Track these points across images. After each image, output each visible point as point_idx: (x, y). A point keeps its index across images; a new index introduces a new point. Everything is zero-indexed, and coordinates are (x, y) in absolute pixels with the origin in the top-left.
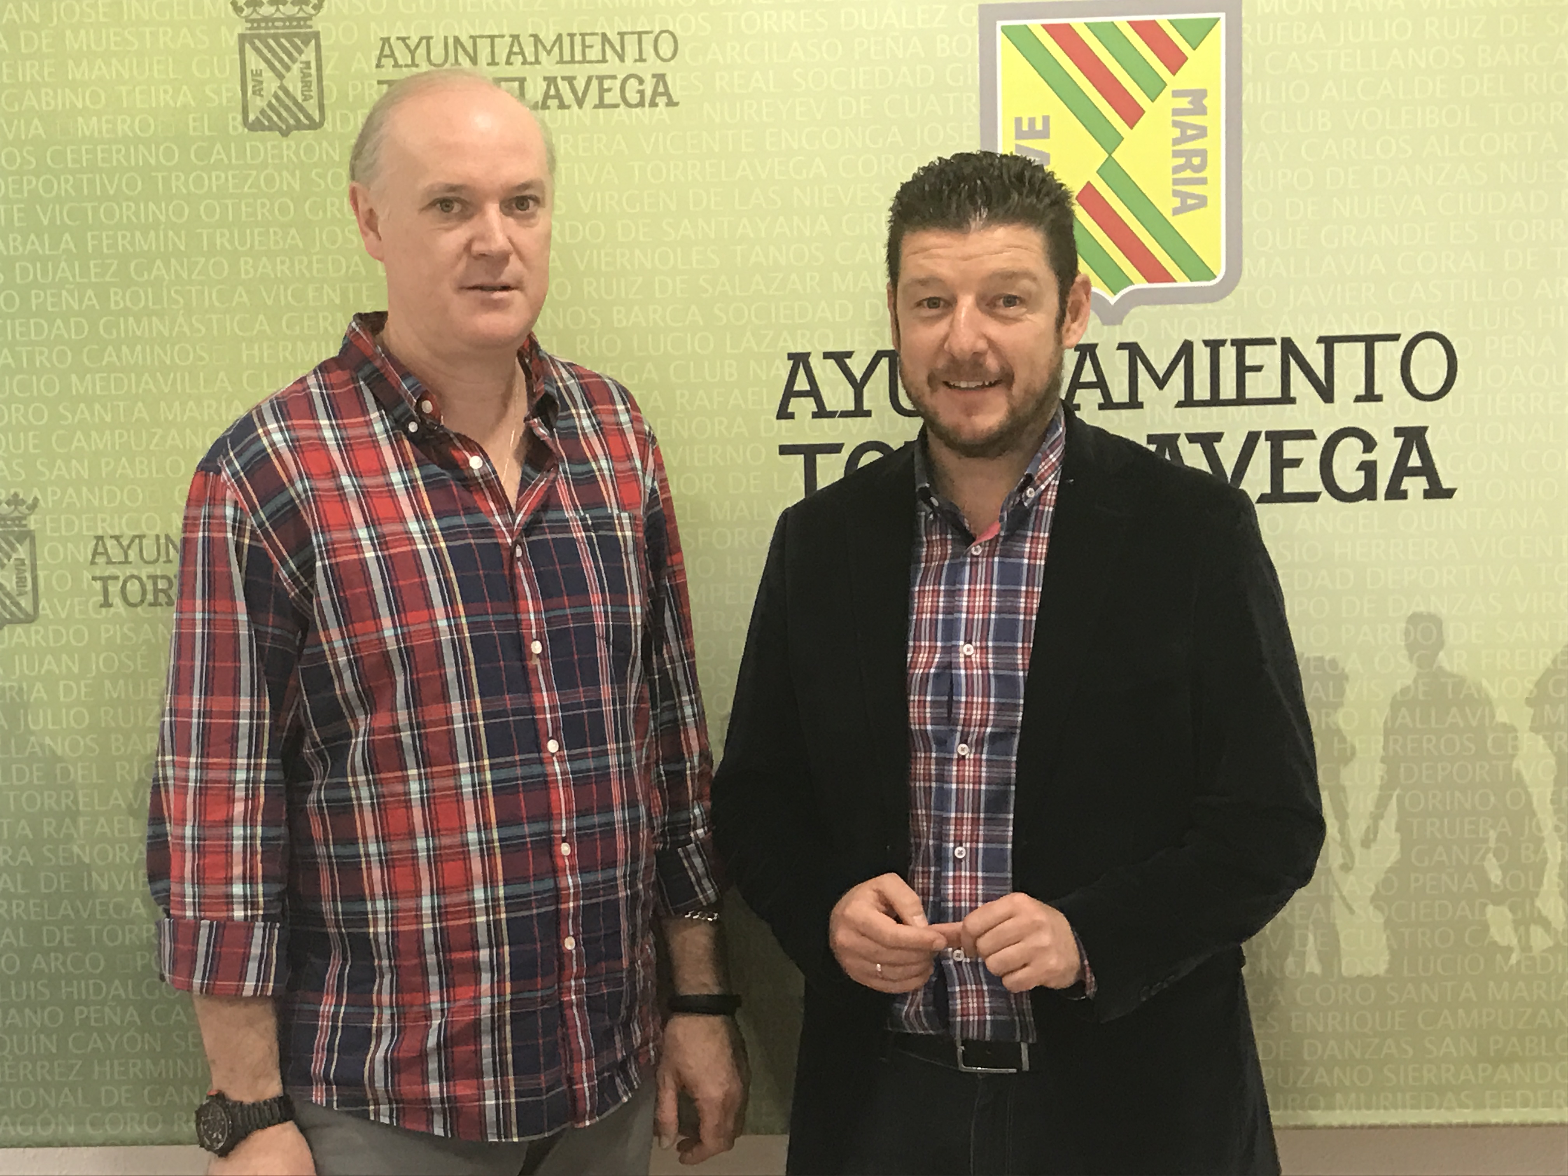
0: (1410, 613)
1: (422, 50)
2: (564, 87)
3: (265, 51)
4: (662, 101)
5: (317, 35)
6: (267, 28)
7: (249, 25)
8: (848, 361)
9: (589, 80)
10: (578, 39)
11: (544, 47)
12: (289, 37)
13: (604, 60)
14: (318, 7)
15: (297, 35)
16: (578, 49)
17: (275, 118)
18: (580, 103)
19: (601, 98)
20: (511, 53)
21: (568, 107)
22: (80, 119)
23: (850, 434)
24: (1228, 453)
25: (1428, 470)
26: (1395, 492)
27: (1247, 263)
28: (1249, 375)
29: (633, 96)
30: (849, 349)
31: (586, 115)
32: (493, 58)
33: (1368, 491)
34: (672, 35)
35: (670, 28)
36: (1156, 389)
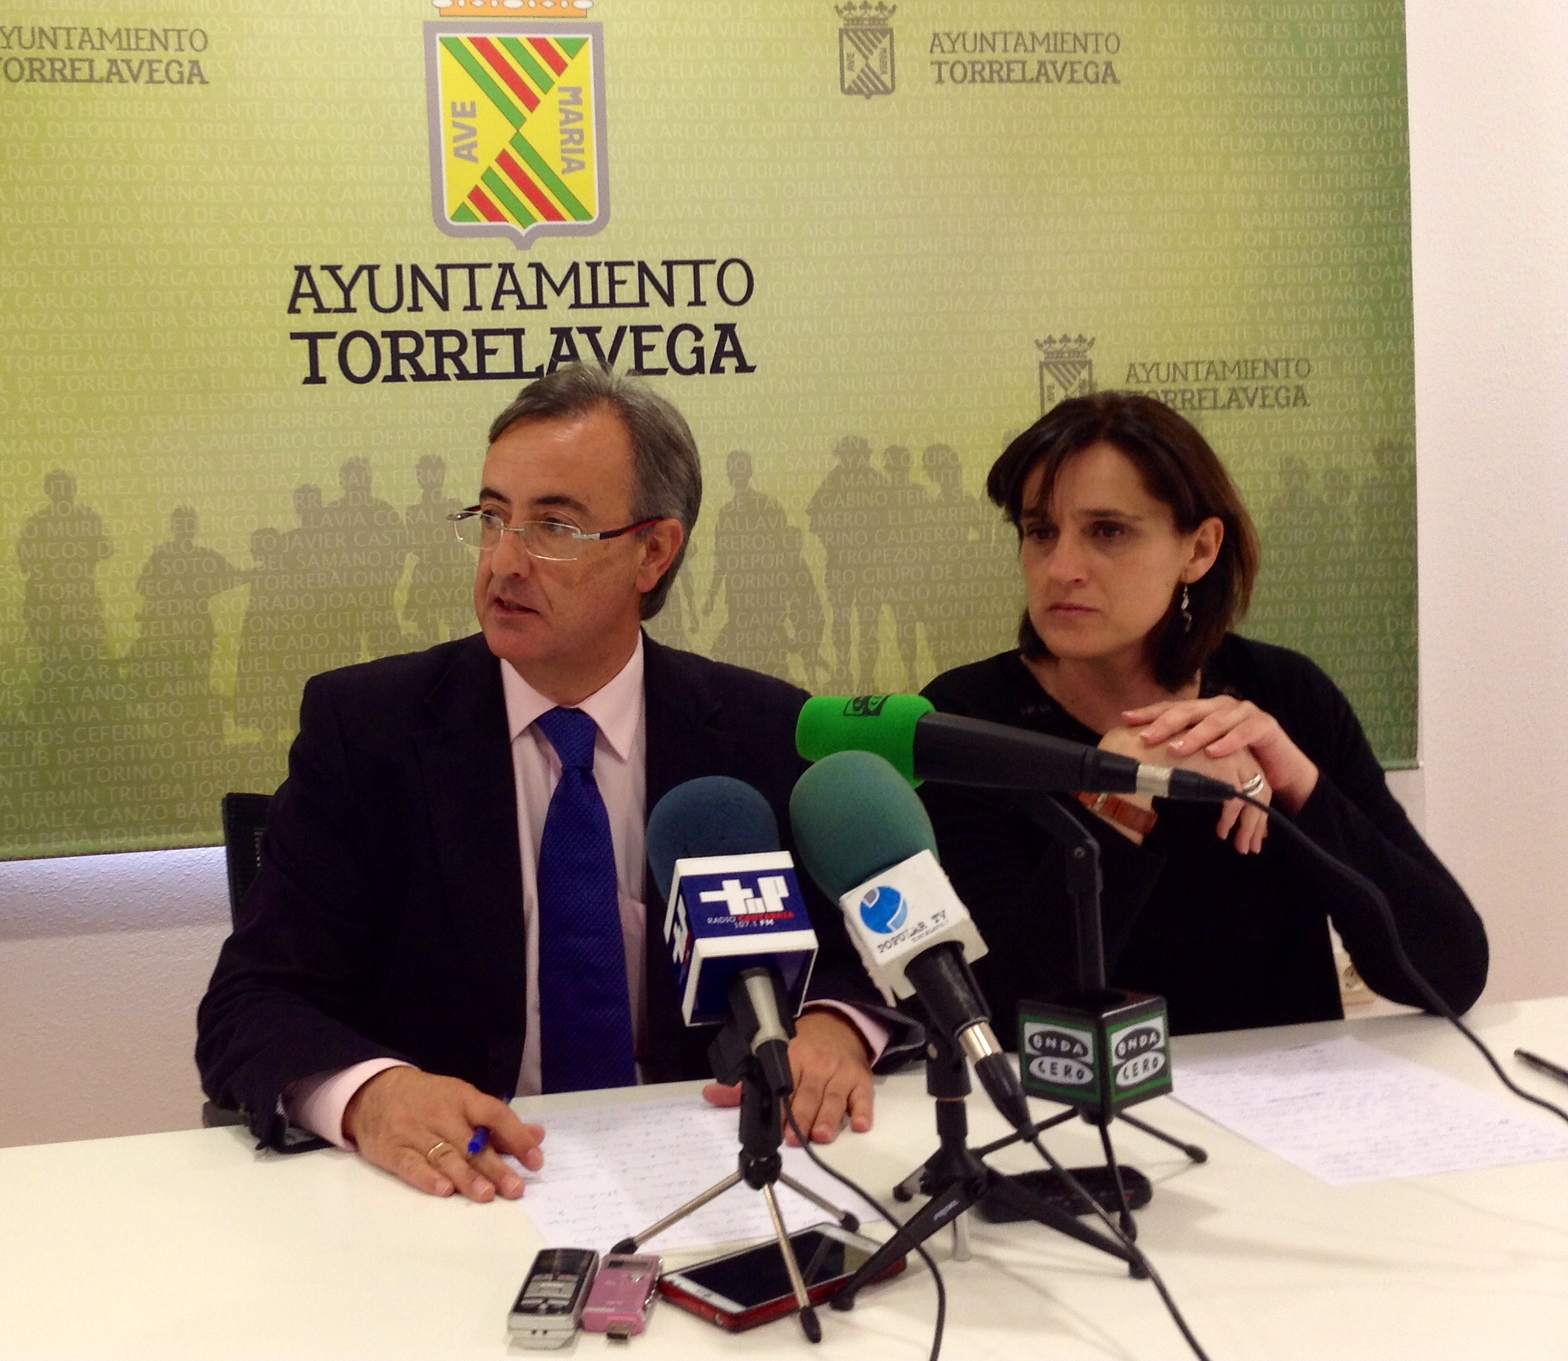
0: (730, 452)
1: (15, 37)
2: (123, 67)
4: (196, 80)
8: (338, 272)
9: (142, 63)
10: (132, 33)
11: (107, 37)
13: (152, 49)
16: (133, 40)
18: (135, 78)
19: (151, 77)
20: (82, 41)
21: (127, 82)
23: (343, 324)
24: (606, 341)
25: (737, 353)
26: (717, 369)
27: (613, 208)
28: (617, 287)
29: (175, 76)
30: (339, 264)
31: (139, 88)
32: (69, 44)
33: (699, 368)
34: (203, 32)
35: (203, 29)
36: (555, 295)
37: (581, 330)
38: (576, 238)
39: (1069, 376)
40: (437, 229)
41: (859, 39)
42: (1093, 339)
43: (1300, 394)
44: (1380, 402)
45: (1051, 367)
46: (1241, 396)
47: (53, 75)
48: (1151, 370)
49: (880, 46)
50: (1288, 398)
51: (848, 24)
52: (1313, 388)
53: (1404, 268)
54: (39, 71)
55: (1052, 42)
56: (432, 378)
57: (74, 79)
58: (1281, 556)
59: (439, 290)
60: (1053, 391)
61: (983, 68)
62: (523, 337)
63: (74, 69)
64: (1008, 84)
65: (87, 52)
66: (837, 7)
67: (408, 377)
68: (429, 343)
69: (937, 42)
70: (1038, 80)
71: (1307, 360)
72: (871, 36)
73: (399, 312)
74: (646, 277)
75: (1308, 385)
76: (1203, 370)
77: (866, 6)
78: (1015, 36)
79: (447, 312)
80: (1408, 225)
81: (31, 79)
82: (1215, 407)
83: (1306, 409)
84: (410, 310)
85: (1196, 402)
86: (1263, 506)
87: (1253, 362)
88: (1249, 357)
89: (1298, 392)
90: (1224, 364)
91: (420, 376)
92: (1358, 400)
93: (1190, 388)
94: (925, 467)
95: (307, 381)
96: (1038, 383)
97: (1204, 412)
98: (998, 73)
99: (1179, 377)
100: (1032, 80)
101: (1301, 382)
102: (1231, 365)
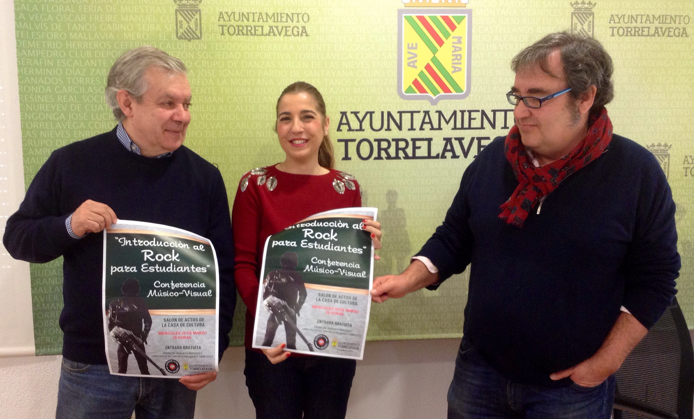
1: (232, 16)
2: (275, 29)
3: (184, 15)
4: (304, 34)
5: (200, 11)
6: (184, 8)
7: (178, 6)
8: (358, 114)
9: (283, 27)
10: (279, 15)
11: (269, 17)
12: (191, 11)
13: (287, 21)
14: (200, 2)
15: (194, 10)
16: (279, 18)
17: (186, 36)
18: (280, 34)
19: (286, 33)
20: (259, 18)
21: (276, 35)
22: (125, 34)
23: (358, 136)
24: (466, 144)
27: (472, 88)
28: (472, 121)
29: (295, 33)
30: (358, 111)
31: (281, 38)
32: (254, 20)
34: (308, 15)
35: (307, 13)
36: (446, 124)
37: (456, 139)
38: (456, 100)
39: (660, 160)
40: (398, 97)
41: (580, 16)
42: (671, 145)
47: (247, 32)
49: (589, 20)
51: (575, 11)
54: (241, 31)
55: (661, 19)
56: (394, 158)
57: (255, 34)
59: (398, 122)
61: (631, 30)
62: (432, 142)
63: (255, 30)
64: (642, 37)
65: (261, 23)
66: (571, 3)
67: (384, 158)
68: (393, 144)
69: (612, 19)
70: (654, 35)
72: (585, 16)
73: (382, 131)
74: (484, 117)
77: (583, 3)
78: (646, 16)
79: (401, 131)
81: (238, 34)
84: (386, 130)
91: (389, 157)
95: (343, 159)
98: (638, 32)
100: (652, 36)
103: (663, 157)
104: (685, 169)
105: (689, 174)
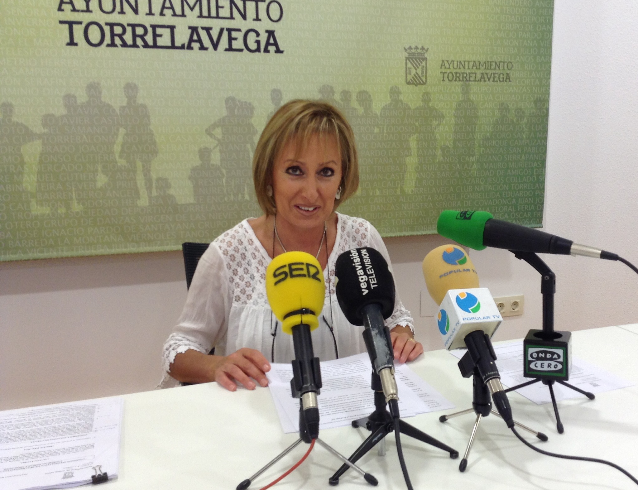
0: (272, 89)
23: (86, 18)
24: (215, 34)
25: (276, 44)
26: (266, 51)
28: (220, 9)
33: (258, 50)
36: (190, 10)
37: (203, 28)
39: (417, 64)
42: (428, 49)
43: (508, 77)
44: (537, 82)
45: (411, 60)
46: (485, 76)
48: (451, 63)
50: (503, 78)
52: (513, 74)
53: (550, 26)
56: (130, 46)
58: (497, 143)
59: (134, 5)
60: (411, 70)
62: (175, 30)
67: (118, 45)
68: (129, 29)
71: (511, 62)
73: (114, 14)
74: (233, 6)
75: (511, 73)
76: (471, 64)
79: (138, 16)
80: (553, 8)
82: (475, 81)
83: (510, 83)
84: (119, 13)
85: (468, 79)
86: (492, 122)
87: (491, 62)
88: (489, 60)
89: (507, 76)
90: (480, 62)
91: (124, 45)
92: (530, 80)
93: (466, 72)
94: (357, 100)
95: (68, 44)
96: (405, 66)
97: (471, 83)
99: (461, 67)
101: (508, 72)
102: (482, 63)
103: (420, 61)
104: (442, 74)
105: (446, 79)
